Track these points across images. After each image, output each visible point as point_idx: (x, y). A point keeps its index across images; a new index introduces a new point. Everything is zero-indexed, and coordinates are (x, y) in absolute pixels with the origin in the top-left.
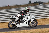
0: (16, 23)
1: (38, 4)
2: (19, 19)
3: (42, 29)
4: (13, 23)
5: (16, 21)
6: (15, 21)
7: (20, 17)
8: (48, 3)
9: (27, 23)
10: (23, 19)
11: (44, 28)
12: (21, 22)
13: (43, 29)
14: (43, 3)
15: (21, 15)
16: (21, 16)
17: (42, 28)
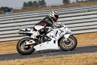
0: (34, 42)
1: (3, 11)
2: (39, 34)
3: (9, 61)
4: (28, 43)
5: (34, 38)
6: (32, 39)
7: (42, 31)
8: (21, 10)
9: (57, 42)
10: (48, 35)
11: (14, 59)
12: (44, 41)
13: (13, 61)
14: (11, 10)
15: (43, 27)
16: (43, 29)
17: (10, 59)
